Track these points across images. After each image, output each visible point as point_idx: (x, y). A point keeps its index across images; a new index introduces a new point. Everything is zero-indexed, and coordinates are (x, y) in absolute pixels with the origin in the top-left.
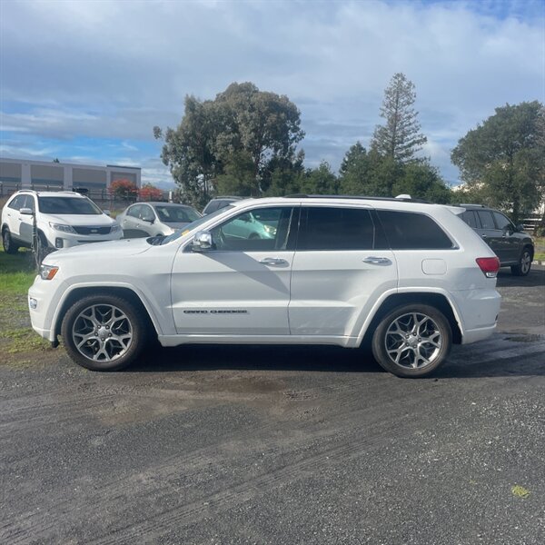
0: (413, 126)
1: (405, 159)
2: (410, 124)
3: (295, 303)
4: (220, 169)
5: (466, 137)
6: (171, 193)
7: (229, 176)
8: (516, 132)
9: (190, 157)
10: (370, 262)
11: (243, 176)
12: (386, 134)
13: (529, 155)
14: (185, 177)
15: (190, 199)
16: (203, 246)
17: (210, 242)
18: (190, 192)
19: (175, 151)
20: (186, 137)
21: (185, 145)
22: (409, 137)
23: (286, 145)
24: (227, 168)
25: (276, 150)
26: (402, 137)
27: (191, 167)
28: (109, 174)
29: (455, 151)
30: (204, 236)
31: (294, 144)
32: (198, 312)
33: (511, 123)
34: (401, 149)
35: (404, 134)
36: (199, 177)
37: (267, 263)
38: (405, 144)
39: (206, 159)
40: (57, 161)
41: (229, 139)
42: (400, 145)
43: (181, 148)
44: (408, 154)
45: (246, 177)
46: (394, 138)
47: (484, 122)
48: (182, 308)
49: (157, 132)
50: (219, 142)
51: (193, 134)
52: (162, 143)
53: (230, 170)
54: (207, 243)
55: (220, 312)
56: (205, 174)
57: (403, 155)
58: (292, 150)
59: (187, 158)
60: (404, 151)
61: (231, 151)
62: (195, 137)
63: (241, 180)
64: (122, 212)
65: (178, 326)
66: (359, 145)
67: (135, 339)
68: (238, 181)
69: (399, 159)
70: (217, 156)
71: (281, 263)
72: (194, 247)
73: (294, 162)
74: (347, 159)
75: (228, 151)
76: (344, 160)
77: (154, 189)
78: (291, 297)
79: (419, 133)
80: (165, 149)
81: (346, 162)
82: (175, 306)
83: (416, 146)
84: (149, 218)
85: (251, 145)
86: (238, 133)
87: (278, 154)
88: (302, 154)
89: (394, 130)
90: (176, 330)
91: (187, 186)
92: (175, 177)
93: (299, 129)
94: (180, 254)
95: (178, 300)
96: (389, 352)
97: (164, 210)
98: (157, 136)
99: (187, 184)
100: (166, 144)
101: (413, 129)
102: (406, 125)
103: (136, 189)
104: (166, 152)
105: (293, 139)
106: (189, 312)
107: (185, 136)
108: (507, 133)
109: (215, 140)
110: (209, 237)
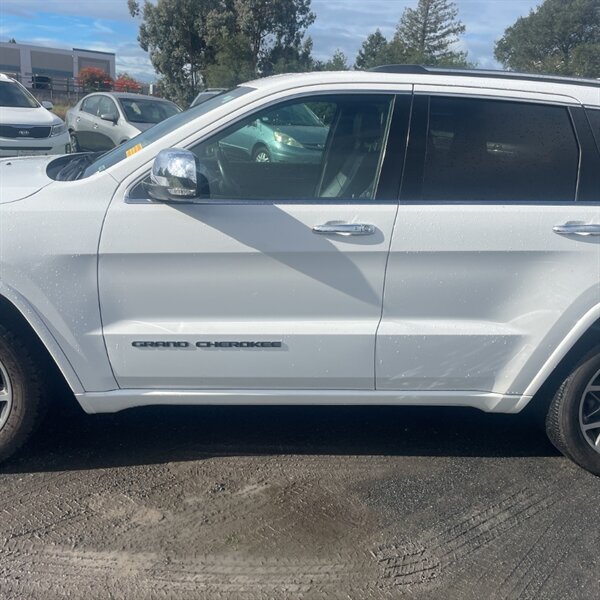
0: (449, 10)
1: (437, 53)
2: (446, 8)
3: (394, 327)
4: (211, 58)
5: (515, 26)
6: (151, 86)
7: (221, 67)
8: (576, 22)
9: (175, 41)
10: (572, 235)
11: (240, 67)
12: (416, 19)
13: (590, 52)
14: (168, 66)
15: (174, 94)
16: (177, 191)
17: (194, 179)
18: (175, 86)
19: (154, 32)
20: (170, 13)
21: (168, 24)
22: (443, 24)
23: (292, 30)
24: (219, 56)
25: (280, 36)
26: (435, 23)
27: (176, 53)
28: (76, 60)
29: (500, 43)
30: (179, 162)
31: (302, 30)
32: (166, 345)
33: (571, 9)
34: (433, 39)
35: (438, 20)
36: (185, 67)
37: (332, 234)
38: (438, 33)
39: (194, 43)
40: (14, 41)
41: (222, 19)
42: (432, 35)
43: (162, 28)
44: (441, 46)
45: (243, 68)
46: (425, 24)
47: (538, 7)
48: (128, 336)
49: (133, 7)
50: (210, 22)
51: (178, 10)
52: (140, 20)
53: (224, 59)
54: (185, 182)
55: (218, 345)
56: (193, 64)
57: (435, 48)
58: (300, 36)
59: (171, 42)
60: (436, 43)
61: (225, 34)
62: (181, 14)
63: (237, 73)
64: (73, 105)
65: (119, 373)
66: (378, 34)
67: (19, 403)
68: (233, 73)
69: (430, 52)
70: (208, 40)
71: (366, 233)
72: (152, 189)
73: (300, 53)
74: (363, 52)
75: (221, 34)
76: (360, 52)
77: (132, 80)
78: (383, 310)
79: (457, 19)
80: (143, 28)
81: (363, 55)
82: (111, 331)
83: (451, 37)
84: (110, 116)
85: (249, 28)
86: (234, 11)
87: (283, 41)
88: (309, 44)
89: (426, 15)
90: (117, 382)
91: (171, 79)
92: (156, 65)
93: (308, 10)
94: (120, 205)
95: (117, 316)
96: (585, 428)
97: (134, 105)
98: (133, 14)
99: (171, 75)
100: (145, 22)
101: (449, 14)
102: (441, 9)
103: (110, 79)
104: (145, 34)
105: (301, 23)
106: (145, 344)
107: (168, 11)
108: (566, 22)
109: (204, 21)
110: (191, 166)
